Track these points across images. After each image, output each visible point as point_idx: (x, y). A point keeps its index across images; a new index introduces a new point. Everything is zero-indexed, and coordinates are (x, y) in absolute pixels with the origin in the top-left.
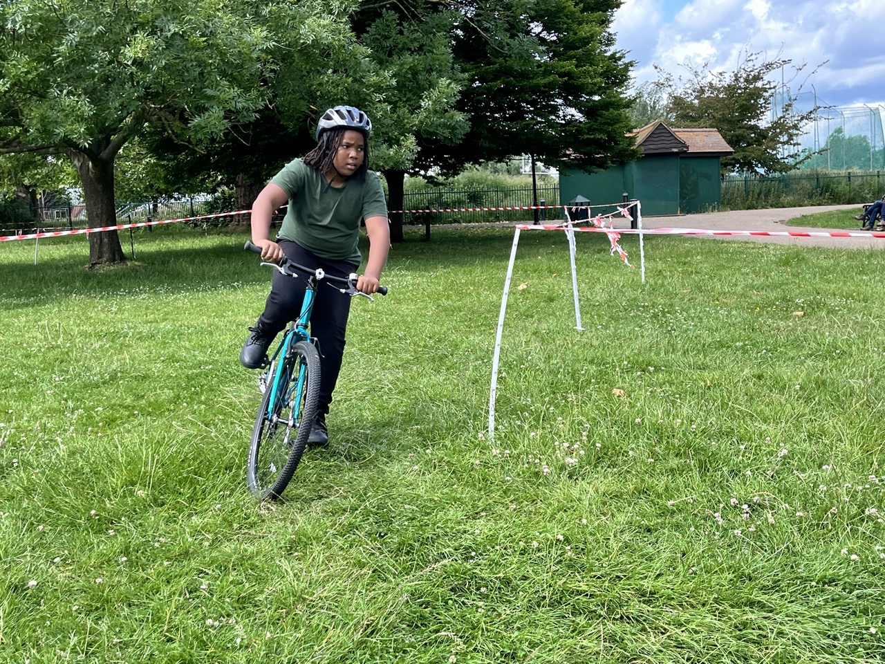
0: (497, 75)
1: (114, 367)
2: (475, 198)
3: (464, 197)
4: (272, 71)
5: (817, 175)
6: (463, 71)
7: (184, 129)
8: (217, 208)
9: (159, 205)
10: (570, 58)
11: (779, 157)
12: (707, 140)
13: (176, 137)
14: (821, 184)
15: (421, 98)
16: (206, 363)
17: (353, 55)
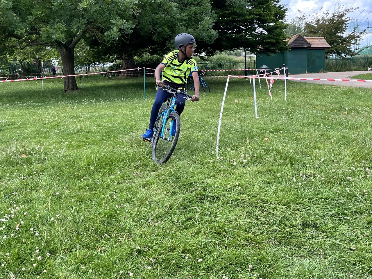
0: (229, 15)
1: (78, 128)
2: (221, 66)
3: (217, 66)
4: (138, 12)
5: (367, 57)
6: (216, 13)
7: (103, 36)
8: (114, 69)
9: (90, 67)
10: (260, 8)
11: (351, 49)
12: (319, 42)
13: (99, 39)
14: (369, 61)
15: (198, 24)
16: (112, 127)
17: (170, 7)
